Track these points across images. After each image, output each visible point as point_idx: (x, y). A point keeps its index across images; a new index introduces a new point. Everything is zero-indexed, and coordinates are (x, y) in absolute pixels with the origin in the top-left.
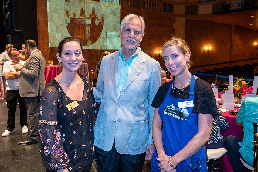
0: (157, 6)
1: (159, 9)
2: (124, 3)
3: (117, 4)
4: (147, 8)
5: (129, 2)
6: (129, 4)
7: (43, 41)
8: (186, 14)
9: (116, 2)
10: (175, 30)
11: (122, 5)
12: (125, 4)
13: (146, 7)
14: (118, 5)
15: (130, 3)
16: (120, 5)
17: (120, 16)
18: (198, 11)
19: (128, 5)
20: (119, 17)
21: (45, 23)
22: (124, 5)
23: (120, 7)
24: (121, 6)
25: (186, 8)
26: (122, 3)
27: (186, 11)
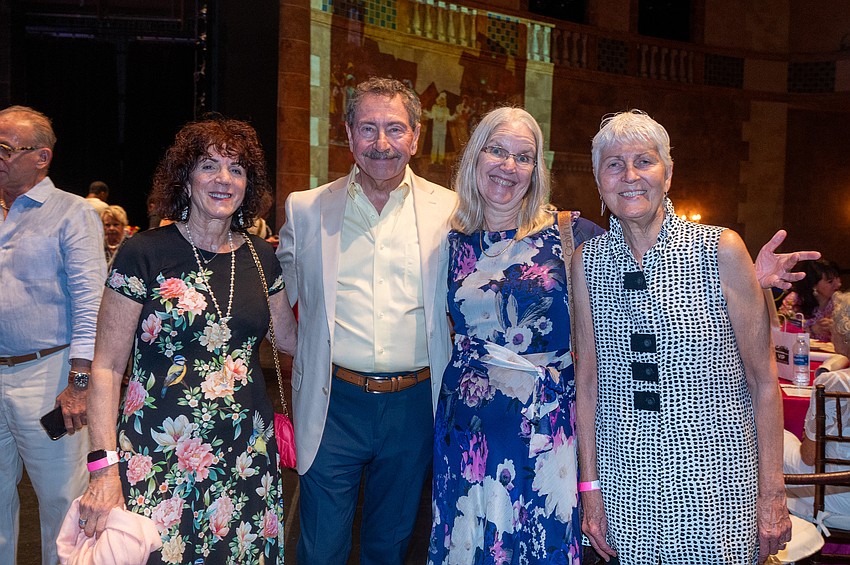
1: (691, 75)
2: (566, 55)
3: (542, 59)
4: (648, 72)
5: (585, 54)
6: (584, 60)
7: (291, 172)
8: (789, 90)
9: (538, 54)
10: (746, 144)
11: (561, 63)
12: (569, 60)
13: (644, 68)
14: (545, 64)
15: (587, 56)
16: (553, 64)
17: (550, 98)
18: (833, 79)
19: (579, 62)
20: (546, 101)
21: (300, 120)
22: (567, 63)
23: (552, 70)
24: (555, 67)
25: (790, 70)
26: (560, 57)
27: (789, 80)
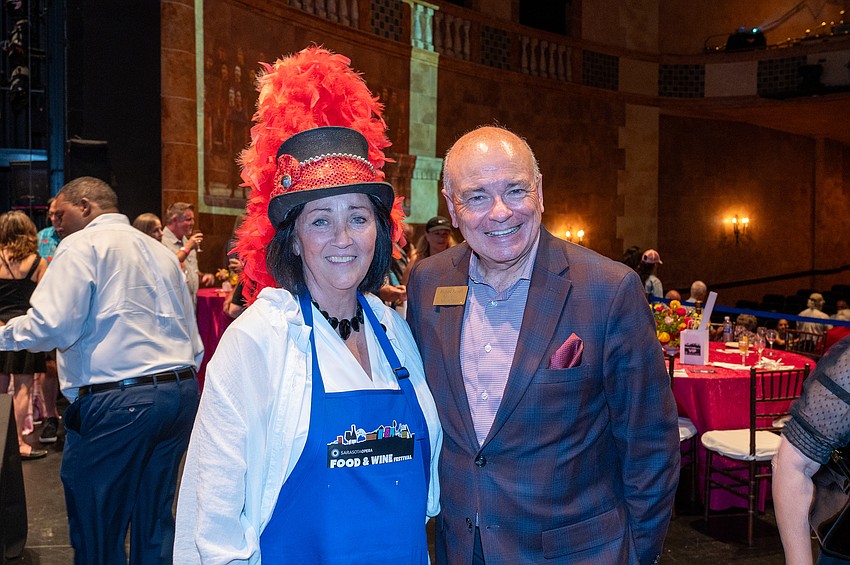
0: (561, 62)
1: (569, 74)
2: (449, 45)
3: (426, 47)
4: (529, 68)
5: (467, 43)
6: (467, 50)
7: (180, 188)
8: (660, 94)
9: (421, 40)
10: (623, 151)
11: (444, 52)
12: (452, 50)
13: (525, 64)
14: (430, 54)
15: (471, 45)
16: (438, 54)
17: (435, 95)
18: (703, 84)
19: (462, 52)
20: (432, 98)
22: (449, 52)
23: (437, 61)
24: (440, 58)
25: (660, 72)
26: (443, 46)
27: (660, 83)
